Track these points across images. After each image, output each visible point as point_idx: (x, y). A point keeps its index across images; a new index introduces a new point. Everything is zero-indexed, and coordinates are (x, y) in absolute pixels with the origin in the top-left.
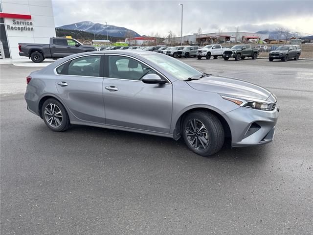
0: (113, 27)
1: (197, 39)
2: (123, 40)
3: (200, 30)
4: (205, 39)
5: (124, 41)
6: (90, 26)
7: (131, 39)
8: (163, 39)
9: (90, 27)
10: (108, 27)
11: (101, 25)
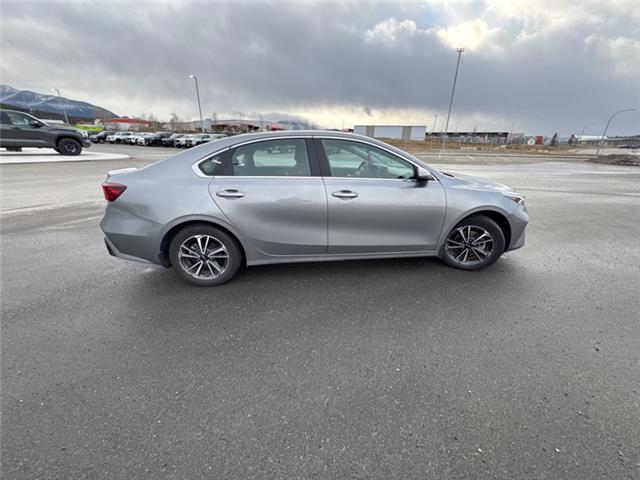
0: (63, 101)
1: (213, 127)
2: (91, 121)
3: (215, 114)
4: (224, 126)
5: (93, 124)
6: (8, 94)
7: (107, 121)
8: (164, 123)
9: (9, 97)
10: (50, 98)
11: (34, 94)
